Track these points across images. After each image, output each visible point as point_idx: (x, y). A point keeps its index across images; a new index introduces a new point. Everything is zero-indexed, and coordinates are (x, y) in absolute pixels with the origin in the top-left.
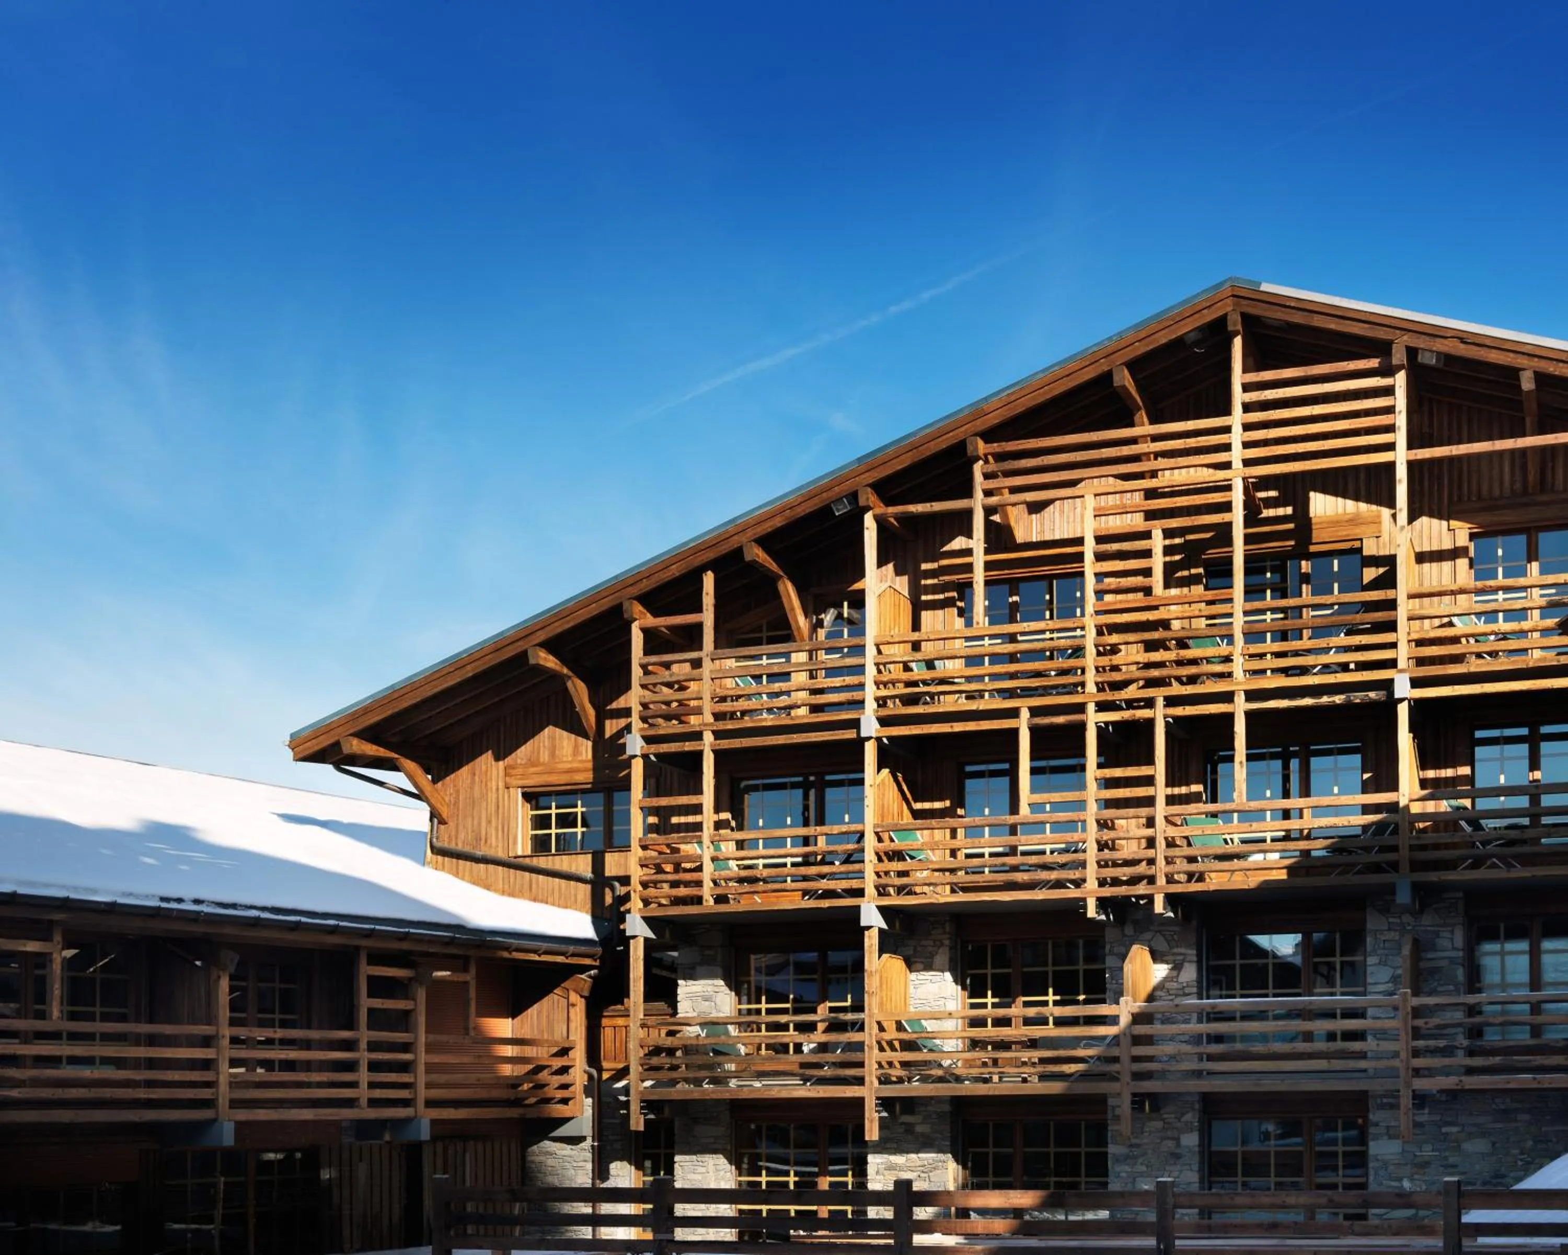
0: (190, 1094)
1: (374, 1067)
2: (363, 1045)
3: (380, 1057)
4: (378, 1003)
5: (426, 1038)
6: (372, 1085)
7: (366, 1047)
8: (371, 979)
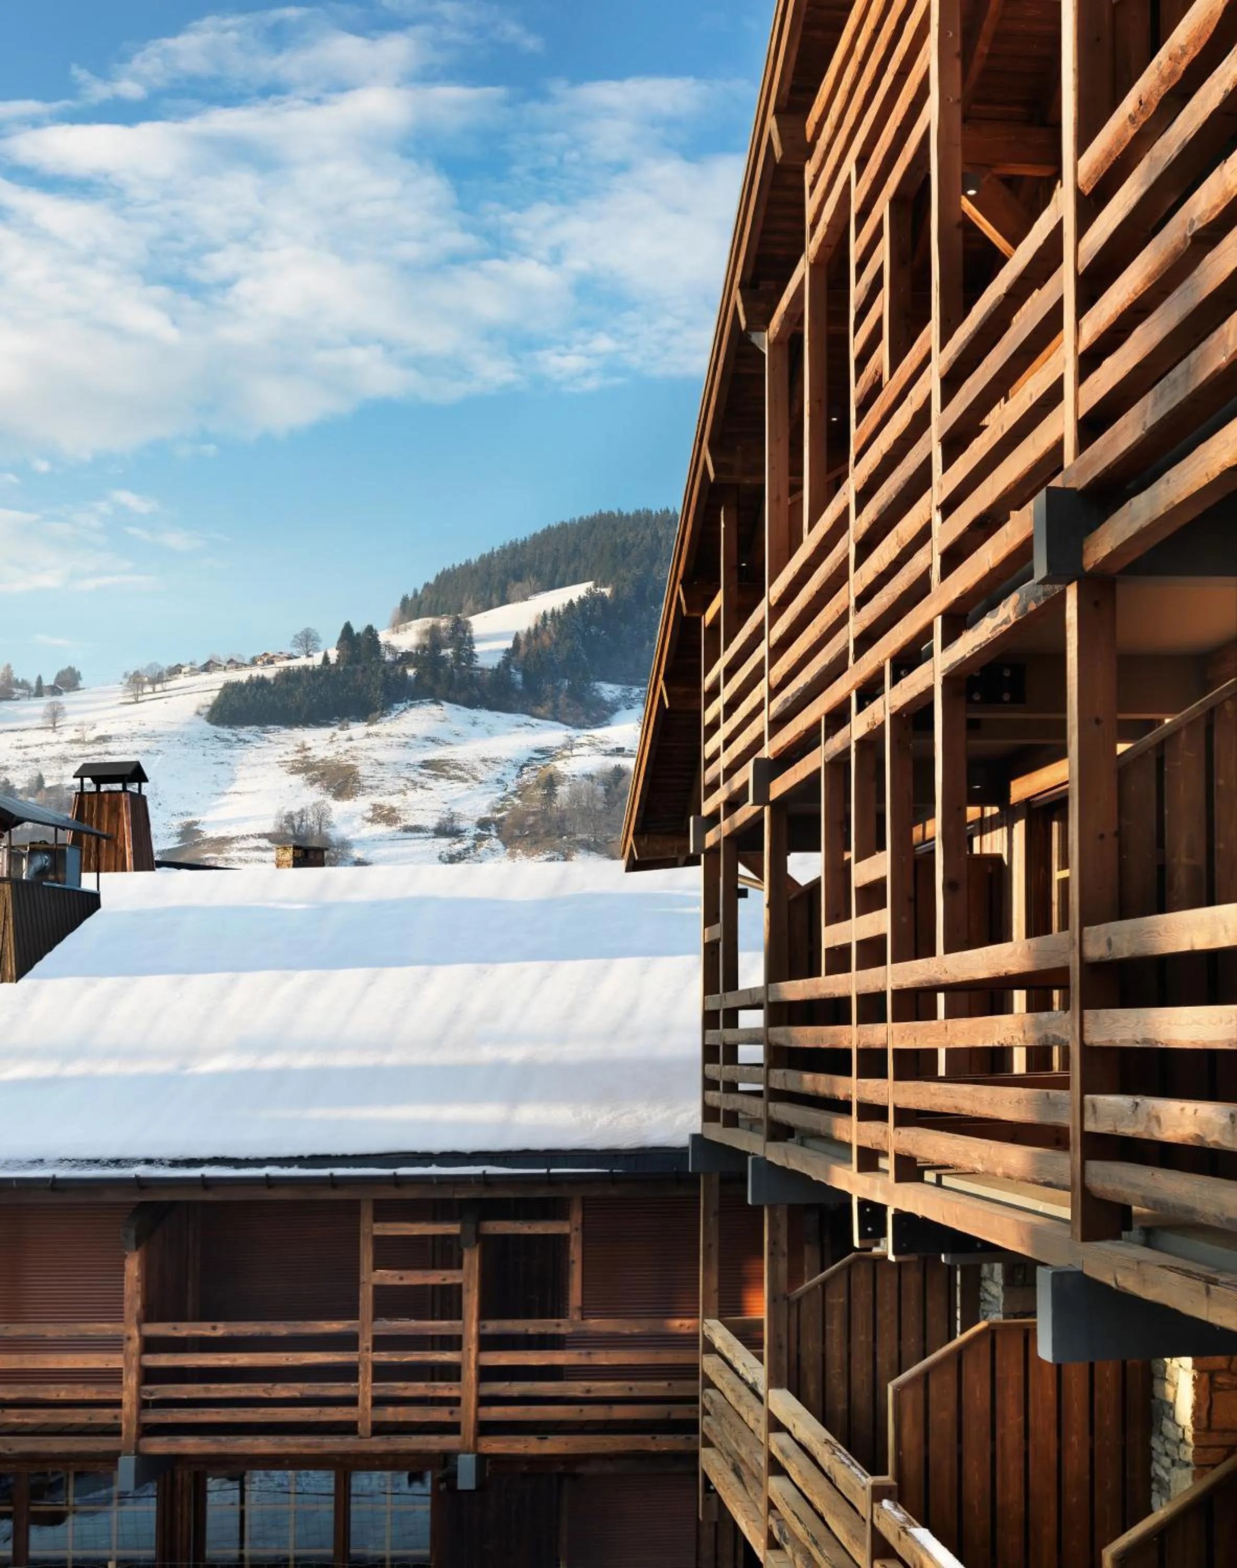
0: (80, 1417)
1: (382, 1373)
2: (366, 1342)
3: (395, 1359)
4: (390, 1277)
5: (480, 1327)
6: (379, 1402)
7: (370, 1344)
8: (379, 1241)
